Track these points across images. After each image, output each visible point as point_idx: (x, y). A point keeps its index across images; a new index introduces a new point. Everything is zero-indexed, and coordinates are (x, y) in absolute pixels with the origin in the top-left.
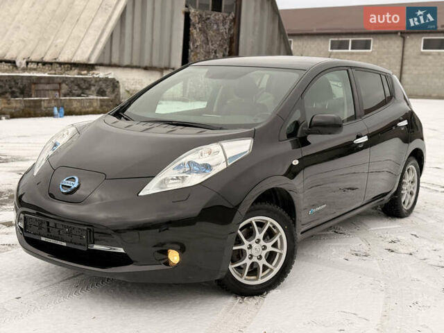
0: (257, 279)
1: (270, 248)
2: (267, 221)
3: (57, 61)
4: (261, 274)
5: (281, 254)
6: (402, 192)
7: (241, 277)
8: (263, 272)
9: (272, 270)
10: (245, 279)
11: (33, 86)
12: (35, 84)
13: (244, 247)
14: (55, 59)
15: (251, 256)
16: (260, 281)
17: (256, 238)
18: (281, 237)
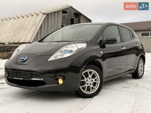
0: (90, 92)
1: (94, 81)
2: (93, 71)
3: (19, 42)
4: (91, 90)
5: (98, 83)
6: (139, 69)
7: (84, 91)
8: (92, 90)
9: (95, 89)
10: (86, 92)
11: (11, 49)
12: (11, 48)
13: (85, 80)
14: (18, 42)
15: (88, 84)
16: (91, 93)
17: (89, 77)
18: (98, 77)
